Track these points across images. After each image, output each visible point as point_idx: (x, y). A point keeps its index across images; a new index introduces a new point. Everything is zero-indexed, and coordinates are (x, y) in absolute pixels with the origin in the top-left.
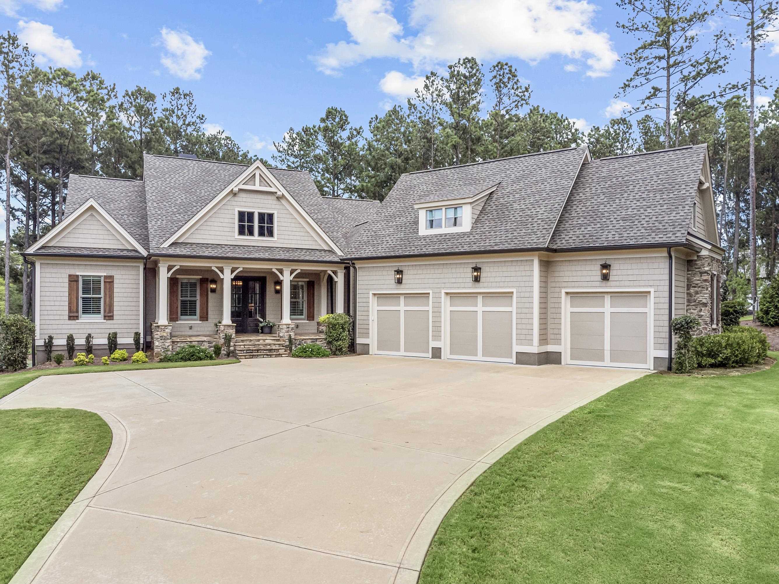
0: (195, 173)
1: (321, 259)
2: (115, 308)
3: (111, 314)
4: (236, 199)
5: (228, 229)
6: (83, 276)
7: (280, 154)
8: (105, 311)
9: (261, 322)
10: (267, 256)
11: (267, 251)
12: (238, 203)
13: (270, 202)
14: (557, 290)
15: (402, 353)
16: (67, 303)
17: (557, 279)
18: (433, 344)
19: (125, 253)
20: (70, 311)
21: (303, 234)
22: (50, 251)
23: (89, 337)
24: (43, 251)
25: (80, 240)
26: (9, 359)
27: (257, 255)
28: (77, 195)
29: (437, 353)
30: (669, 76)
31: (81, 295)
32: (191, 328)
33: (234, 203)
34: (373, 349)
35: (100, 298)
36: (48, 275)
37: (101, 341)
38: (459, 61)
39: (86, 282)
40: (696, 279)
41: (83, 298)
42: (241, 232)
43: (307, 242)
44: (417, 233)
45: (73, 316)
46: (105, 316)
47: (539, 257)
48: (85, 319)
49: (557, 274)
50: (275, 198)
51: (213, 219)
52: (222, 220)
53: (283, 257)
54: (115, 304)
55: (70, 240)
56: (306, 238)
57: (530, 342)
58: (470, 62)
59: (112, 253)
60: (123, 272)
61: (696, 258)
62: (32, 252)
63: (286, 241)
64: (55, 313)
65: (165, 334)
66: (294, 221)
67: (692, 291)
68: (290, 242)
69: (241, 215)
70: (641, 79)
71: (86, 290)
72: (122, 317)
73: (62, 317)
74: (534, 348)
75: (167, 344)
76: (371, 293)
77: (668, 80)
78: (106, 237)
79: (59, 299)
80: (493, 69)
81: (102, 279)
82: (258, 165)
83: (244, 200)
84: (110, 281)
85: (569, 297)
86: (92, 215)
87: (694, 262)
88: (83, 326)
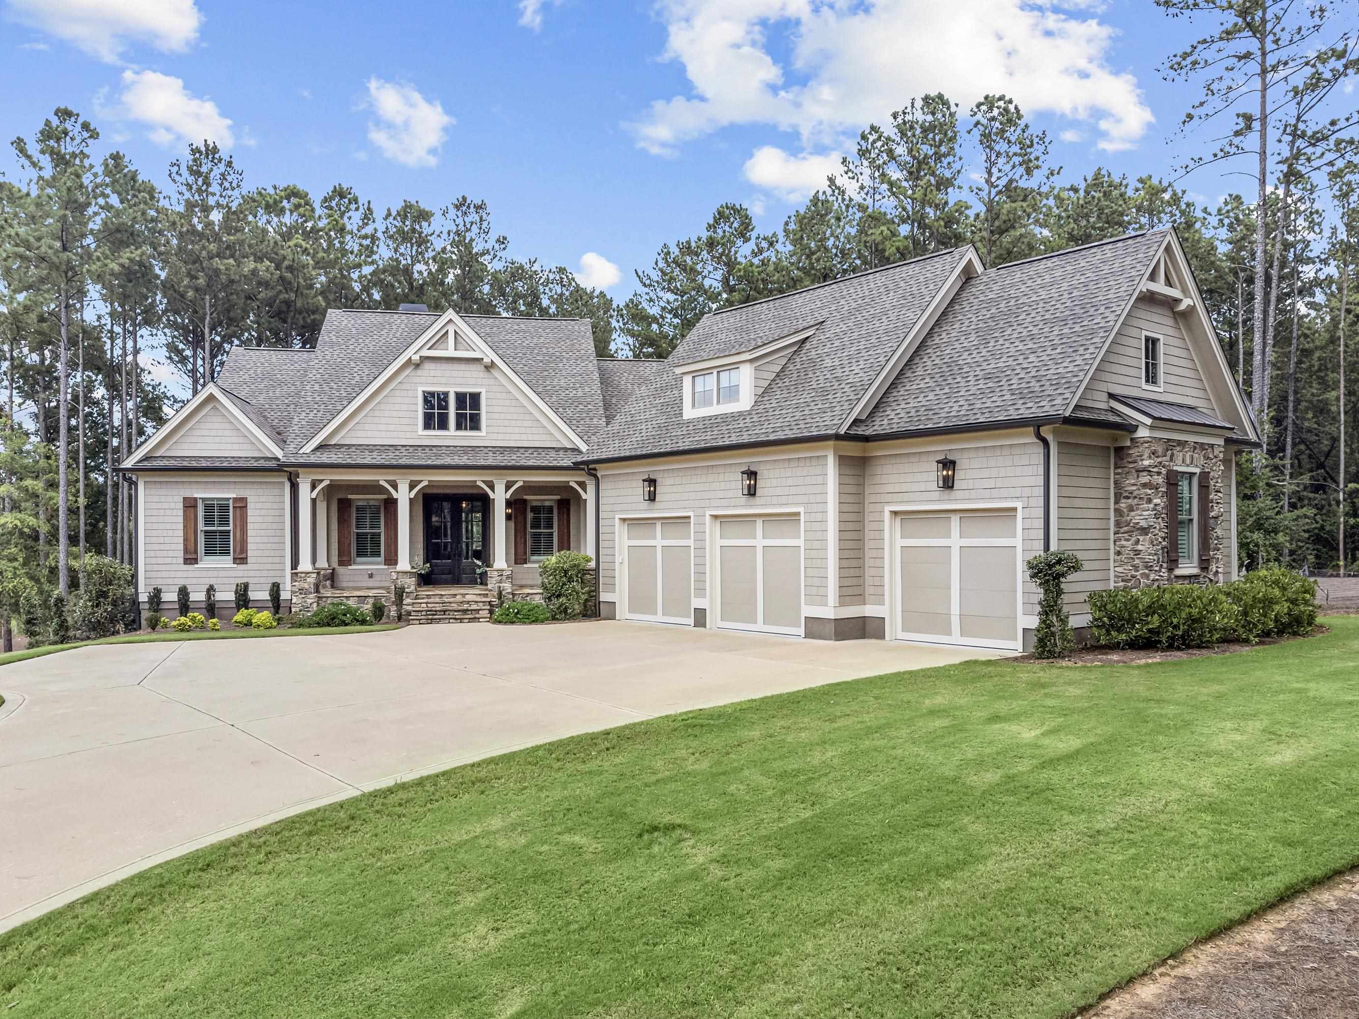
0: (398, 335)
1: (555, 463)
2: (250, 546)
3: (243, 556)
4: (419, 372)
5: (406, 421)
6: (203, 499)
7: (647, 290)
8: (234, 552)
9: (479, 567)
10: (464, 460)
11: (466, 453)
12: (423, 380)
13: (475, 374)
14: (878, 507)
15: (660, 617)
16: (181, 540)
17: (877, 489)
18: (697, 603)
19: (262, 463)
20: (186, 550)
21: (529, 424)
22: (155, 463)
23: (211, 590)
24: (146, 463)
25: (198, 446)
26: (90, 621)
27: (448, 461)
28: (233, 378)
29: (700, 618)
30: (1264, 89)
31: (201, 526)
32: (371, 576)
33: (417, 380)
34: (622, 611)
35: (229, 532)
36: (156, 499)
37: (226, 595)
38: (913, 104)
39: (209, 508)
40: (1130, 484)
41: (206, 532)
42: (428, 425)
43: (536, 437)
44: (681, 414)
45: (190, 559)
46: (234, 559)
47: (836, 450)
48: (208, 563)
49: (877, 479)
50: (483, 368)
51: (382, 407)
52: (397, 407)
53: (490, 462)
54: (250, 540)
55: (185, 446)
56: (535, 430)
57: (822, 599)
58: (934, 102)
59: (242, 464)
60: (260, 492)
61: (1128, 444)
62: (129, 466)
63: (500, 436)
64: (165, 554)
65: (306, 586)
66: (514, 403)
67: (1123, 505)
68: (507, 437)
69: (428, 398)
70: (1216, 102)
71: (208, 520)
72: (259, 560)
73: (174, 561)
74: (829, 611)
75: (309, 601)
76: (617, 517)
77: (1264, 97)
78: (235, 440)
79: (170, 533)
80: (975, 110)
81: (231, 502)
82: (450, 317)
83: (432, 373)
84: (241, 505)
85: (898, 520)
86: (214, 408)
87: (1125, 451)
88: (204, 574)
